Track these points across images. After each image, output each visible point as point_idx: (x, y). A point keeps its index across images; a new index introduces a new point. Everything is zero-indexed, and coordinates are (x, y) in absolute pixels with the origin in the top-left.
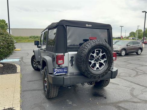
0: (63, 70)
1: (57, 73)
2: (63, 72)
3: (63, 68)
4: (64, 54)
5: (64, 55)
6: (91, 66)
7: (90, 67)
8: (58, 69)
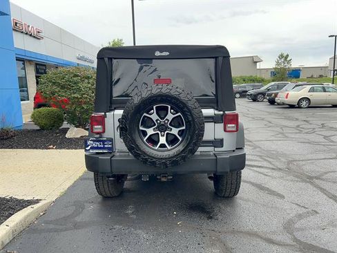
0: (104, 145)
1: (92, 148)
2: (104, 148)
3: (103, 141)
4: (105, 114)
5: (105, 116)
6: (145, 140)
7: (143, 141)
8: (94, 141)
